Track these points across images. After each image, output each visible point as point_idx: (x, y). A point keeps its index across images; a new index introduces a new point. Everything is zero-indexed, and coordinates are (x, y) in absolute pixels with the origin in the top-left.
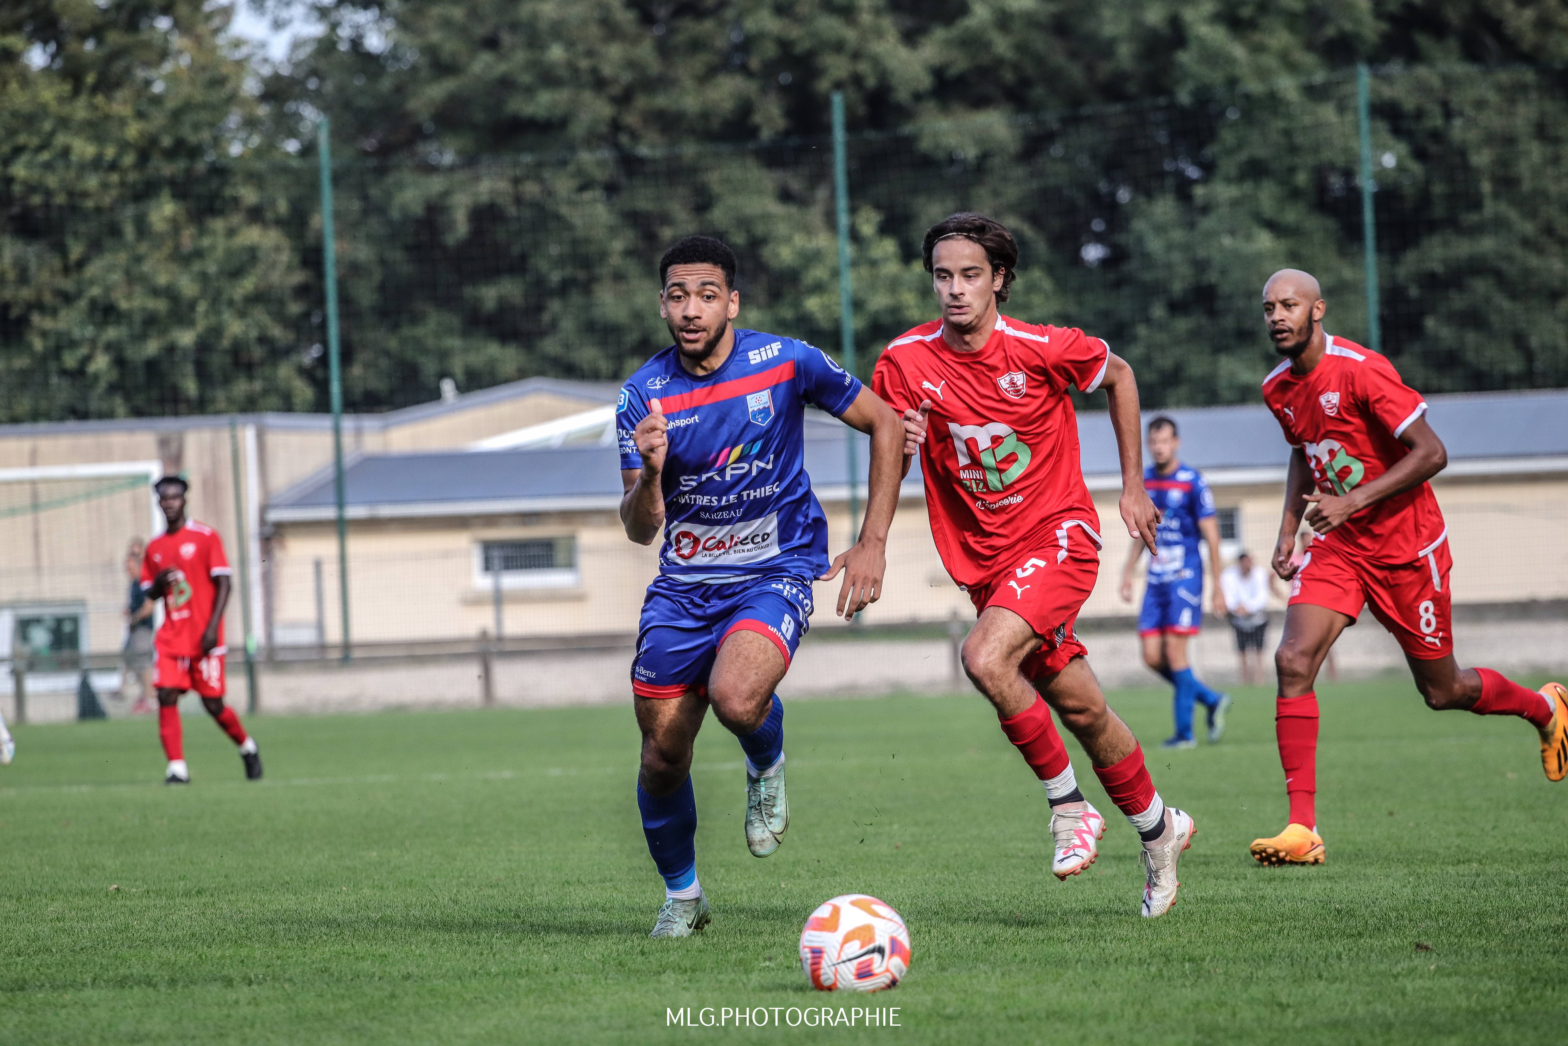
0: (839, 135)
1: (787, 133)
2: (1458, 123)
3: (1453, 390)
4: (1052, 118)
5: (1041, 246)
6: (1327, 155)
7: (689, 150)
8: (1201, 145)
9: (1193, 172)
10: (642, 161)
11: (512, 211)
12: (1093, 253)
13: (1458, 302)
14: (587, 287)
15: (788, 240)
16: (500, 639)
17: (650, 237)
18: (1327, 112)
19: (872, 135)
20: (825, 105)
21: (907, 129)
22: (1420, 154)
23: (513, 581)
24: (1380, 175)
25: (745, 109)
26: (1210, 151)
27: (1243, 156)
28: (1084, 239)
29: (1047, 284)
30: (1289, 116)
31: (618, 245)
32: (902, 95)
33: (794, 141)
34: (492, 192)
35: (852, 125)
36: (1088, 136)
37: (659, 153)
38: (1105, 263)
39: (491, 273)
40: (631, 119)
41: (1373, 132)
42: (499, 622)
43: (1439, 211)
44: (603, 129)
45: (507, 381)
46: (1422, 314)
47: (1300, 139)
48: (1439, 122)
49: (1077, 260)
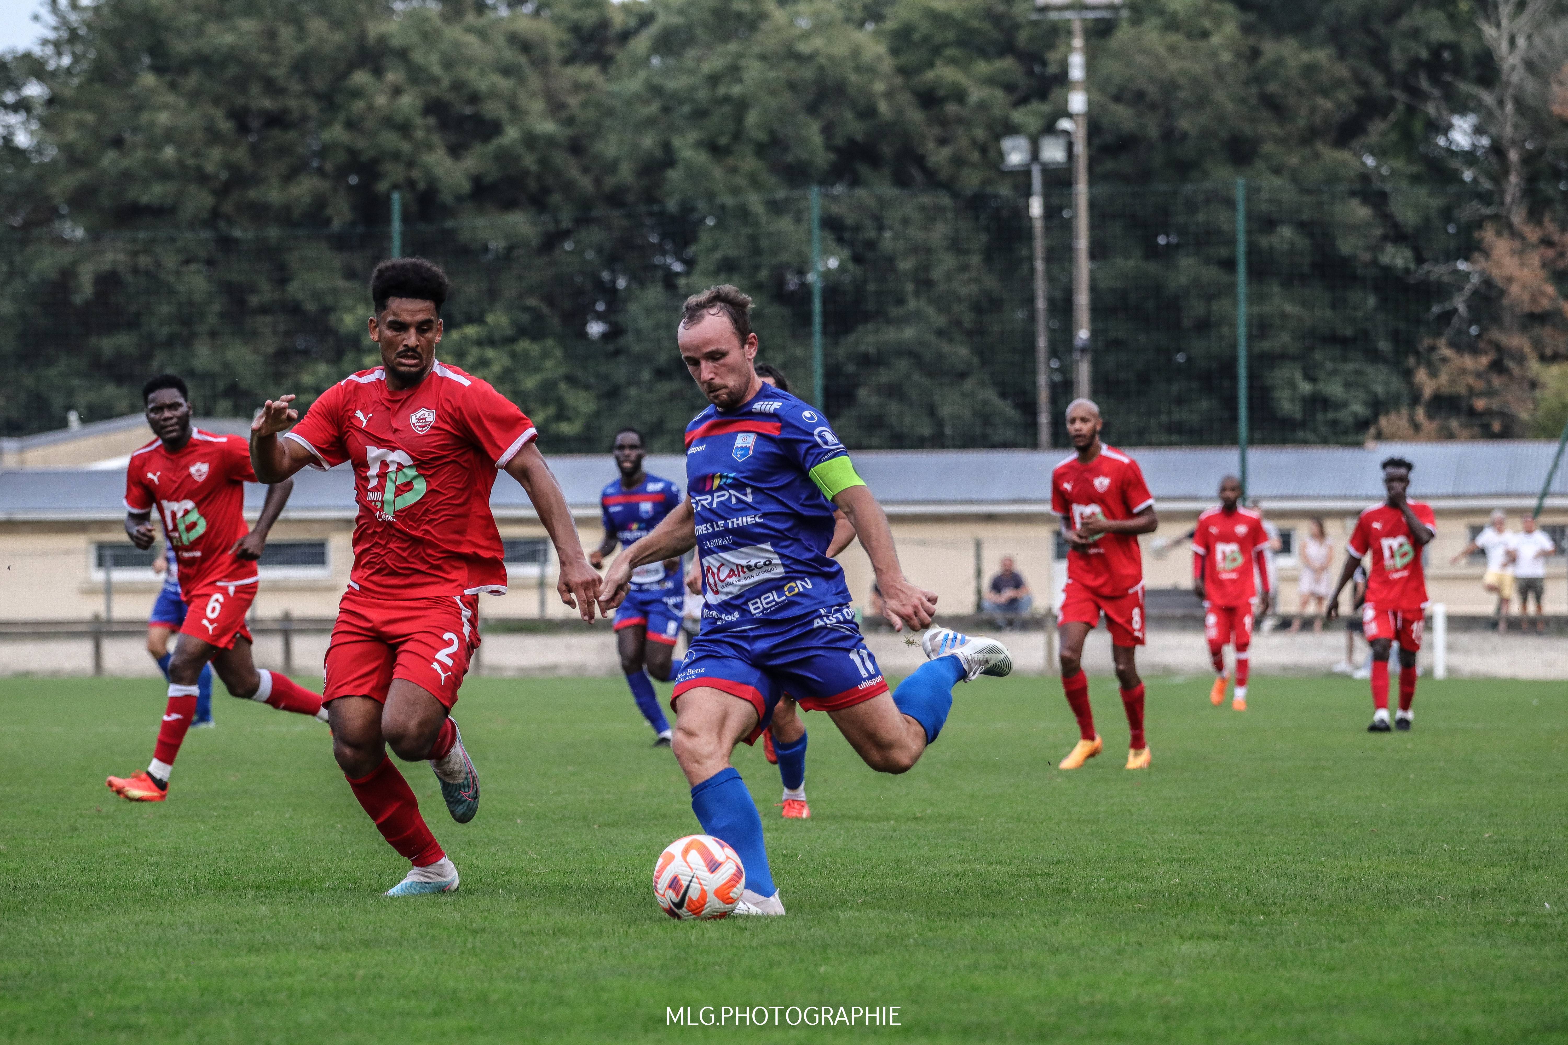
0: (396, 226)
1: (353, 224)
2: (888, 234)
3: (879, 447)
4: (566, 220)
5: (555, 322)
6: (784, 257)
7: (273, 233)
8: (686, 244)
9: (677, 267)
10: (236, 241)
11: (129, 278)
12: (595, 329)
13: (884, 376)
14: (188, 342)
15: (350, 310)
16: (109, 622)
17: (240, 302)
18: (785, 224)
19: (422, 227)
20: (386, 200)
21: (449, 224)
22: (857, 259)
23: (121, 575)
24: (827, 274)
25: (320, 203)
26: (691, 251)
27: (718, 255)
28: (589, 317)
29: (558, 353)
30: (757, 224)
31: (216, 308)
32: (446, 197)
33: (360, 229)
34: (114, 261)
35: (406, 219)
36: (595, 235)
37: (250, 235)
38: (606, 337)
39: (111, 328)
40: (228, 207)
41: (823, 240)
42: (109, 608)
43: (871, 306)
44: (205, 215)
45: (121, 415)
46: (856, 386)
47: (764, 244)
48: (871, 234)
49: (583, 335)
